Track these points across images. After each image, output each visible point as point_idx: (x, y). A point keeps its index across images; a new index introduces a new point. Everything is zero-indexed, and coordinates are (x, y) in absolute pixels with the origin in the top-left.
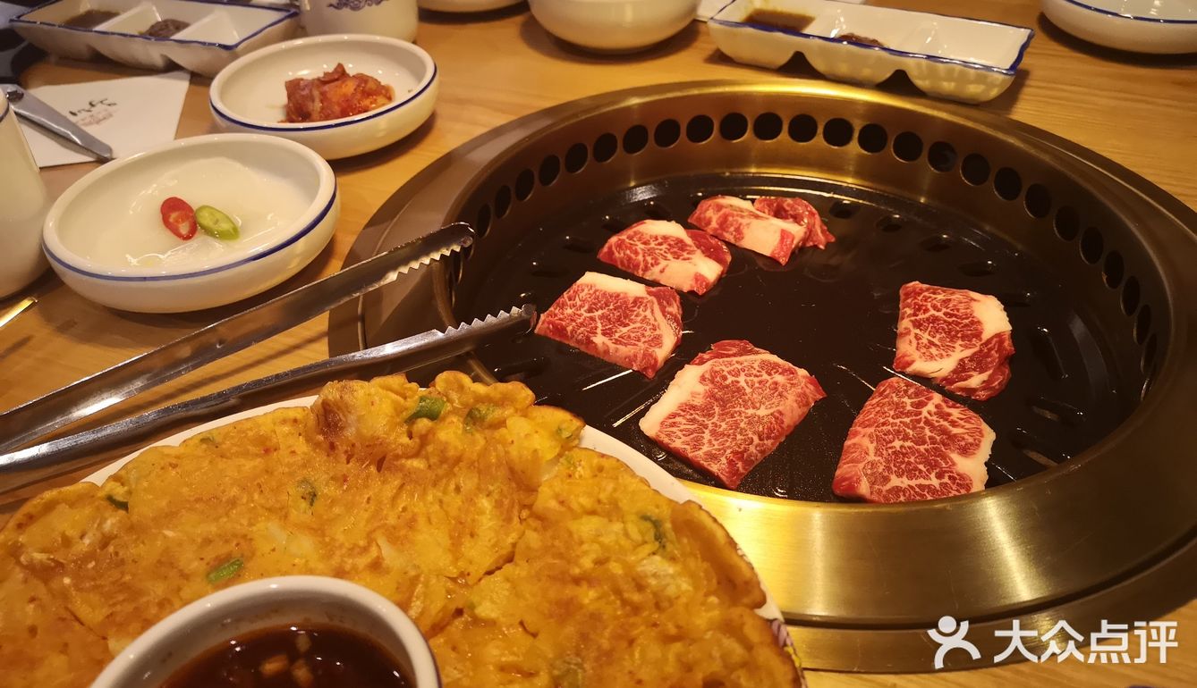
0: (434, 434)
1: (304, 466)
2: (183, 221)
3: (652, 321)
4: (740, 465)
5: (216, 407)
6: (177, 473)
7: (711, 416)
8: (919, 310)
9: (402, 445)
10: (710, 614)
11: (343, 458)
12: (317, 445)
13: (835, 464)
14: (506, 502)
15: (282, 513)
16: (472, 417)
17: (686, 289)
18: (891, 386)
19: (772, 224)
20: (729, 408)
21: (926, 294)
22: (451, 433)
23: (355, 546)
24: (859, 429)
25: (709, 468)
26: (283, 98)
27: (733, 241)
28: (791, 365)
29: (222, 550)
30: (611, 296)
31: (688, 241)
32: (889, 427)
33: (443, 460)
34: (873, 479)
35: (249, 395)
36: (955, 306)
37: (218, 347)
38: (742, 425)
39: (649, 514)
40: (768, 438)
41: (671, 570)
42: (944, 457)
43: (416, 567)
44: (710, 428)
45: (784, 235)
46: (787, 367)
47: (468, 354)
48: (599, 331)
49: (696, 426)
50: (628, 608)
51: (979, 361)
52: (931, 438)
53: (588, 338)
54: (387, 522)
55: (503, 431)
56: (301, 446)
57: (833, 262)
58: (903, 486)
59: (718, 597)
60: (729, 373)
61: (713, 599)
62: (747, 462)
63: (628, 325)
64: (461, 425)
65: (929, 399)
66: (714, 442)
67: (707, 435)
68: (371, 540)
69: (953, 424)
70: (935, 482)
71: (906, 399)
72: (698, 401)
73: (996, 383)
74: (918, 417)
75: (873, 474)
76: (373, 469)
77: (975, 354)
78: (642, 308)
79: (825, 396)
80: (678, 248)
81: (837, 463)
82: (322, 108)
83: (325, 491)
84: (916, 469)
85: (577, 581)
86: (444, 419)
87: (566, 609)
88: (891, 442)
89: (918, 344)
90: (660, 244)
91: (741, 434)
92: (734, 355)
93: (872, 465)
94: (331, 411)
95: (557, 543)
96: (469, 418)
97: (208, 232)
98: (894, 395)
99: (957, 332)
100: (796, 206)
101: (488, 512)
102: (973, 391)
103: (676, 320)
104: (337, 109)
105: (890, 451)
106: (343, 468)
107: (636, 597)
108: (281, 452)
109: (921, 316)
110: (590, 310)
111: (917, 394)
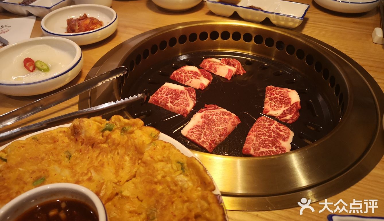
0: (111, 136)
1: (67, 146)
2: (31, 65)
3: (186, 99)
4: (213, 145)
5: (39, 127)
6: (24, 149)
7: (204, 129)
8: (271, 95)
9: (100, 139)
10: (198, 193)
11: (80, 144)
12: (71, 140)
13: (243, 144)
14: (134, 158)
15: (59, 162)
16: (123, 130)
17: (198, 88)
18: (262, 119)
19: (225, 67)
20: (210, 126)
21: (274, 89)
22: (116, 135)
23: (83, 173)
24: (251, 133)
25: (203, 146)
26: (66, 25)
27: (213, 73)
28: (230, 112)
29: (38, 175)
30: (173, 90)
31: (199, 72)
32: (261, 132)
33: (114, 144)
34: (255, 149)
35: (49, 123)
36: (283, 93)
37: (40, 107)
38: (214, 132)
39: (180, 161)
40: (222, 136)
41: (186, 179)
42: (278, 141)
43: (103, 179)
44: (204, 133)
45: (230, 70)
46: (229, 113)
47: (124, 109)
48: (169, 102)
49: (199, 132)
50: (172, 192)
51: (289, 111)
52: (274, 135)
53: (165, 104)
54: (94, 165)
55: (133, 134)
56: (66, 140)
57: (245, 79)
58: (264, 151)
59: (201, 188)
60: (210, 115)
61: (199, 189)
62: (215, 144)
63: (179, 100)
64: (120, 133)
65: (274, 123)
66: (205, 137)
67: (203, 135)
68: (88, 170)
69: (281, 131)
70: (274, 149)
71: (266, 123)
72: (200, 124)
73: (295, 118)
74: (270, 129)
75: (255, 147)
76: (90, 147)
77: (288, 109)
78: (183, 94)
79: (241, 122)
80: (196, 75)
81: (244, 144)
82: (79, 28)
83: (74, 155)
84: (268, 145)
85: (156, 183)
86: (114, 131)
87: (152, 193)
88: (261, 137)
89: (271, 106)
90: (190, 74)
91: (213, 135)
92: (212, 109)
93: (255, 144)
94: (76, 129)
95: (150, 171)
96: (123, 131)
97: (39, 69)
98: (262, 122)
99: (283, 102)
100: (234, 61)
101: (128, 161)
102: (287, 120)
103: (194, 98)
104: (84, 29)
105: (261, 140)
106: (80, 147)
107: (175, 188)
108: (59, 142)
109: (272, 97)
110: (166, 95)
111: (270, 122)
